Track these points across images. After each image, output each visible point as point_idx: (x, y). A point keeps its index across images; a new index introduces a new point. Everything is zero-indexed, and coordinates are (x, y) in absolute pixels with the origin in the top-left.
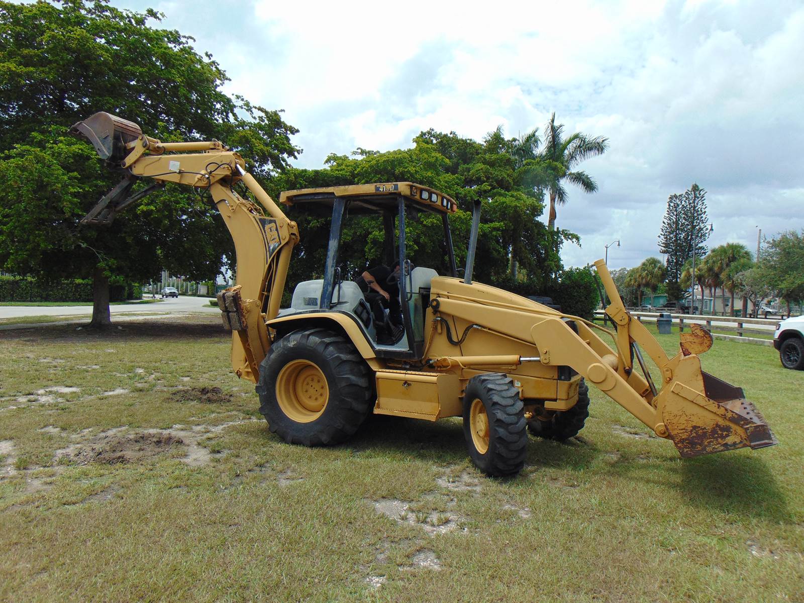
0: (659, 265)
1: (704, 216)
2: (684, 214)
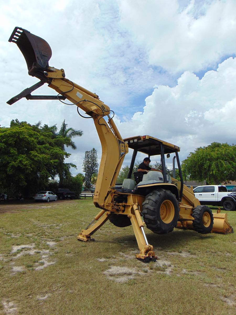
0: (82, 176)
1: (97, 159)
2: (90, 158)
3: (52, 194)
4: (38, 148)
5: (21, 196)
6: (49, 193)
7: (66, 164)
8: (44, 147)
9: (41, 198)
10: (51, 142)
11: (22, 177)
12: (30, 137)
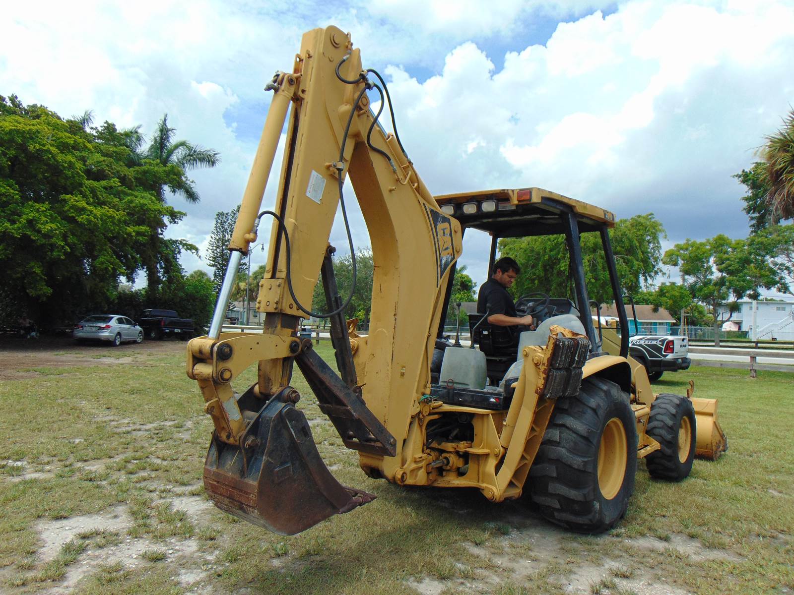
0: (206, 278)
2: (230, 231)
3: (128, 322)
4: (86, 187)
5: (28, 325)
6: (120, 321)
7: (169, 241)
8: (105, 188)
9: (96, 334)
10: (125, 175)
11: (38, 271)
12: (62, 152)
